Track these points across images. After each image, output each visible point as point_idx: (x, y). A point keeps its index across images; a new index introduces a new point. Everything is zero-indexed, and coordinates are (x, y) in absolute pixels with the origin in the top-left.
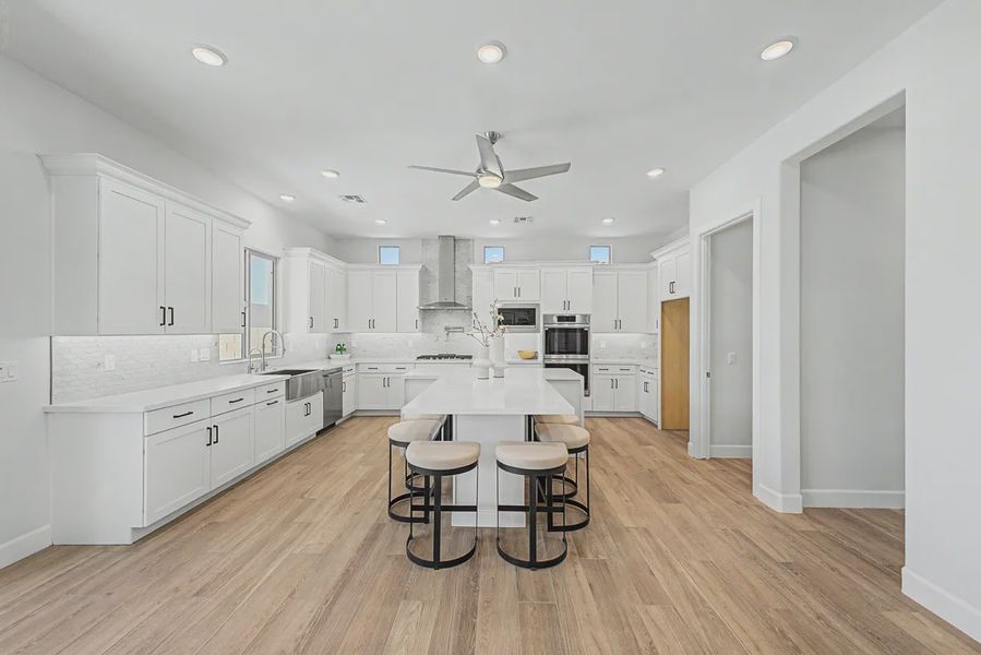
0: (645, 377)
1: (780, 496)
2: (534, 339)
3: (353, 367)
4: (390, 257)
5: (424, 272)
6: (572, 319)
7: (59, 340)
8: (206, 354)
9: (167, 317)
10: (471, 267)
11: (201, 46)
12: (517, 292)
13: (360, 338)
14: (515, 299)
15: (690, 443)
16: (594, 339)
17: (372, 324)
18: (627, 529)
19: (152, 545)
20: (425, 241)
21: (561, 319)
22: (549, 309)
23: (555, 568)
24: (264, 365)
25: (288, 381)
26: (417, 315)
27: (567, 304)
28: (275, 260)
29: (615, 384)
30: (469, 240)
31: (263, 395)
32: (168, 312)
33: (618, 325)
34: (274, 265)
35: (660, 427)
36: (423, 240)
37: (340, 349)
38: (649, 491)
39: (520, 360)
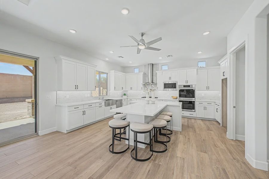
0: (216, 107)
1: (255, 161)
2: (175, 93)
3: (126, 99)
4: (137, 71)
5: (145, 74)
6: (189, 86)
7: (58, 92)
8: (89, 95)
9: (76, 87)
10: (157, 72)
11: (71, 29)
12: (170, 78)
13: (130, 92)
14: (169, 80)
15: (227, 133)
16: (197, 93)
17: (131, 88)
18: (177, 157)
19: (69, 134)
20: (145, 66)
21: (184, 86)
22: (181, 83)
23: (143, 162)
24: (103, 98)
25: (105, 102)
26: (142, 86)
27: (187, 82)
28: (107, 74)
29: (205, 108)
30: (157, 64)
31: (98, 105)
32: (77, 86)
33: (208, 88)
34: (107, 75)
35: (221, 125)
36: (145, 65)
37: (125, 95)
38: (197, 147)
39: (172, 99)
